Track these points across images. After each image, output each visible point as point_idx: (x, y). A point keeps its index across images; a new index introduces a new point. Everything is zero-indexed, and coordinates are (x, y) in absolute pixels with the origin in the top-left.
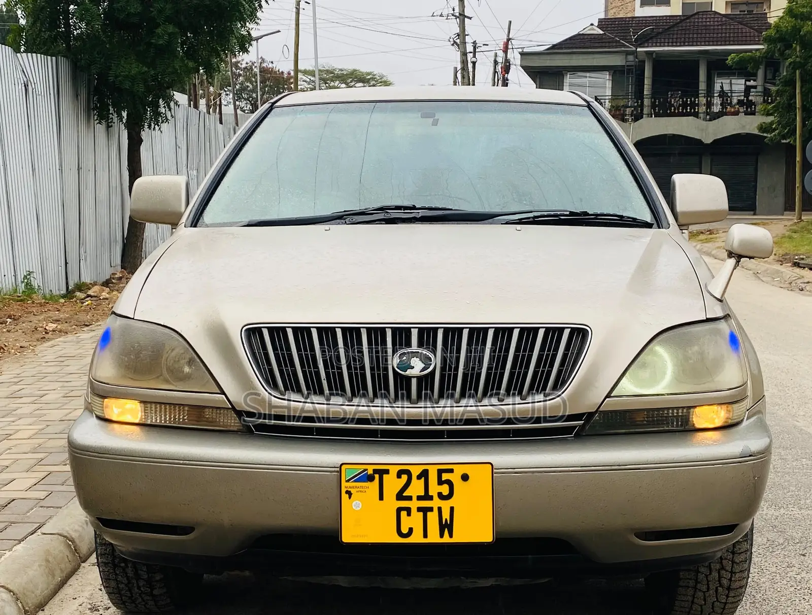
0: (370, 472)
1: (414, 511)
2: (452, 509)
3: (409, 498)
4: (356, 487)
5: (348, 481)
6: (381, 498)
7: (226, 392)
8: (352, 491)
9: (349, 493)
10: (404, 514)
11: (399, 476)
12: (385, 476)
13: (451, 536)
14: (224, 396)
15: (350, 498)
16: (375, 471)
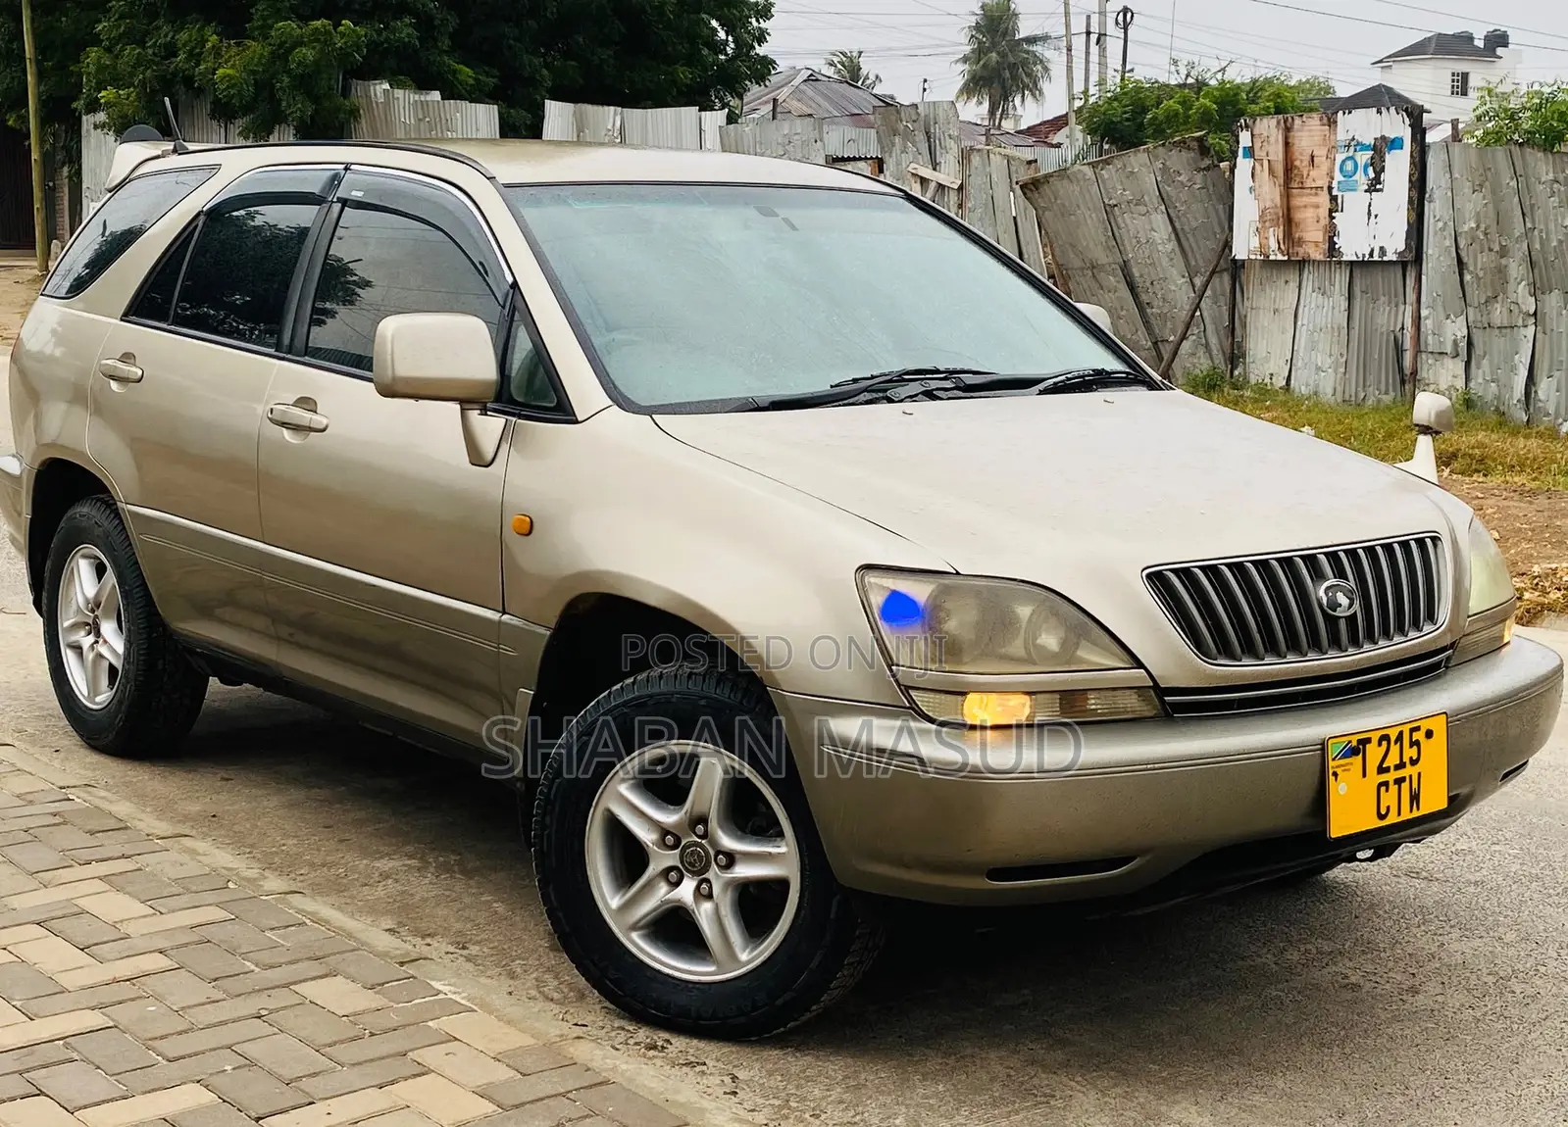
0: (1354, 743)
1: (1391, 783)
2: (1419, 774)
3: (1388, 770)
4: (1342, 766)
5: (1334, 759)
6: (1364, 775)
7: (1146, 665)
8: (1339, 771)
9: (1335, 774)
10: (1383, 789)
11: (1380, 744)
12: (1368, 746)
13: (1418, 809)
14: (1142, 670)
15: (1336, 780)
16: (1360, 741)
